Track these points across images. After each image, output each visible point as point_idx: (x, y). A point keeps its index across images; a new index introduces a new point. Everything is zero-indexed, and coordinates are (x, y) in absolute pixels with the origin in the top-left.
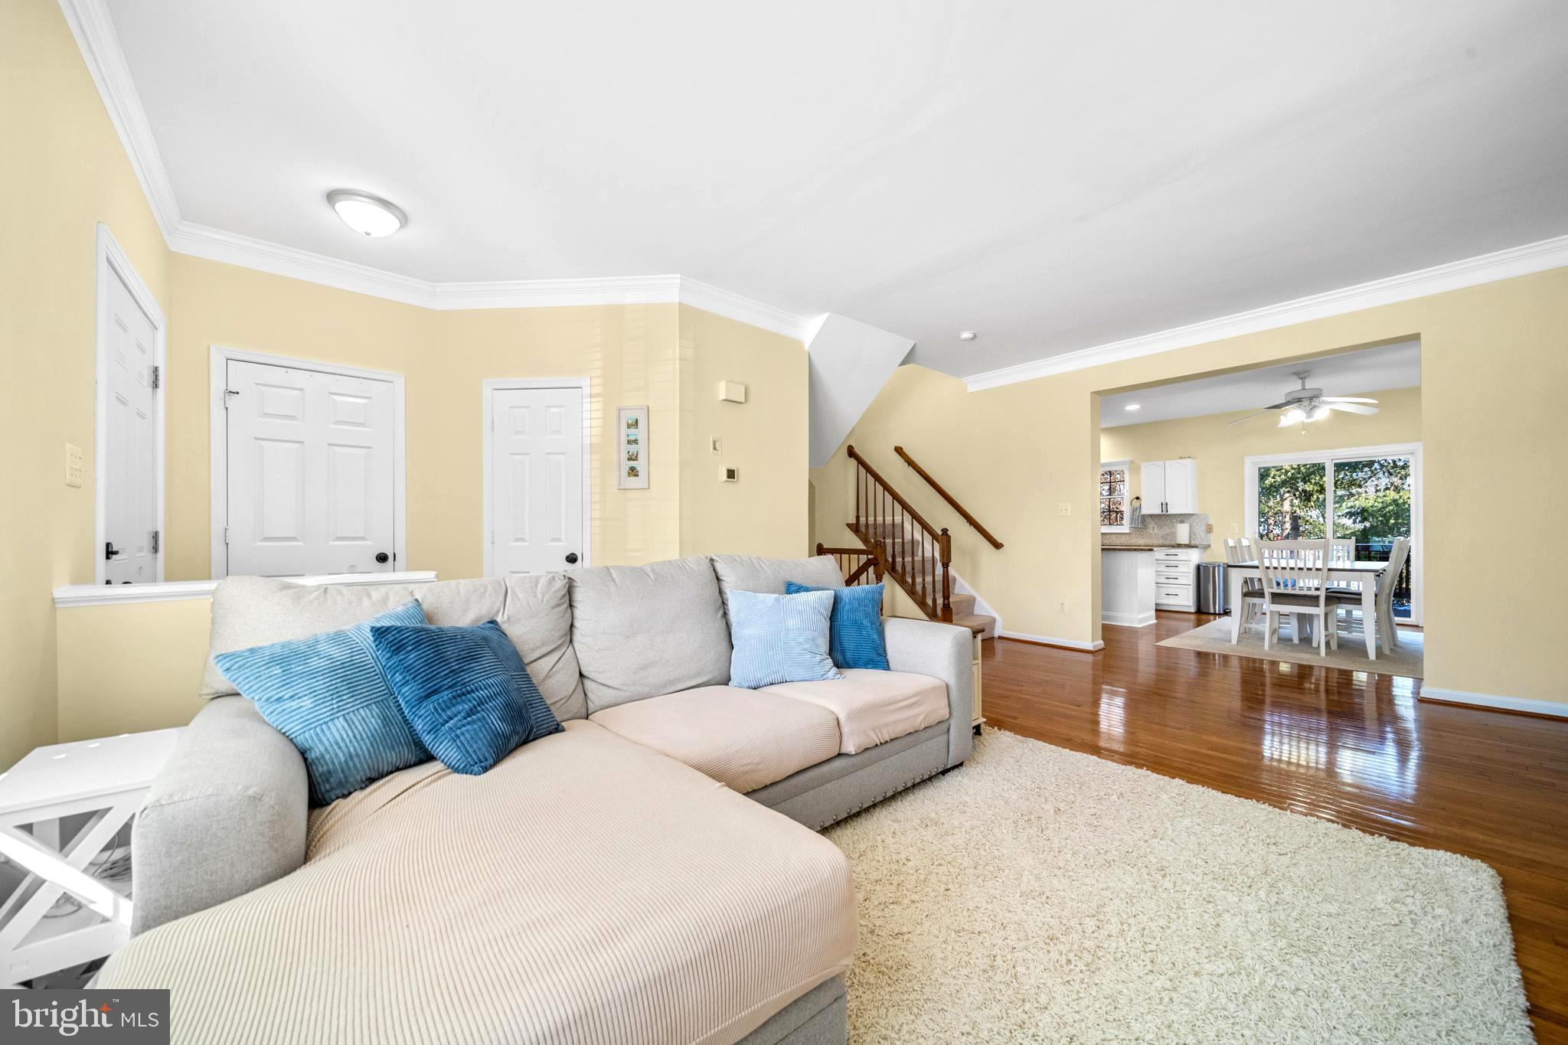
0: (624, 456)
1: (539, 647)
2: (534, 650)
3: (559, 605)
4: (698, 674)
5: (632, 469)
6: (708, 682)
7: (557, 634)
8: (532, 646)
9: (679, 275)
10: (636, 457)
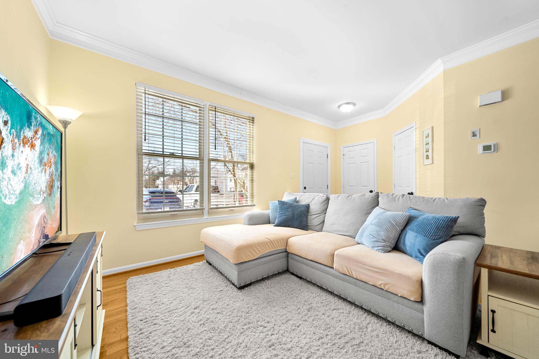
0: (425, 151)
1: (315, 212)
2: (314, 212)
3: (323, 203)
4: (346, 232)
5: (427, 156)
6: (350, 235)
7: (320, 210)
8: (314, 211)
9: (440, 59)
10: (428, 150)
